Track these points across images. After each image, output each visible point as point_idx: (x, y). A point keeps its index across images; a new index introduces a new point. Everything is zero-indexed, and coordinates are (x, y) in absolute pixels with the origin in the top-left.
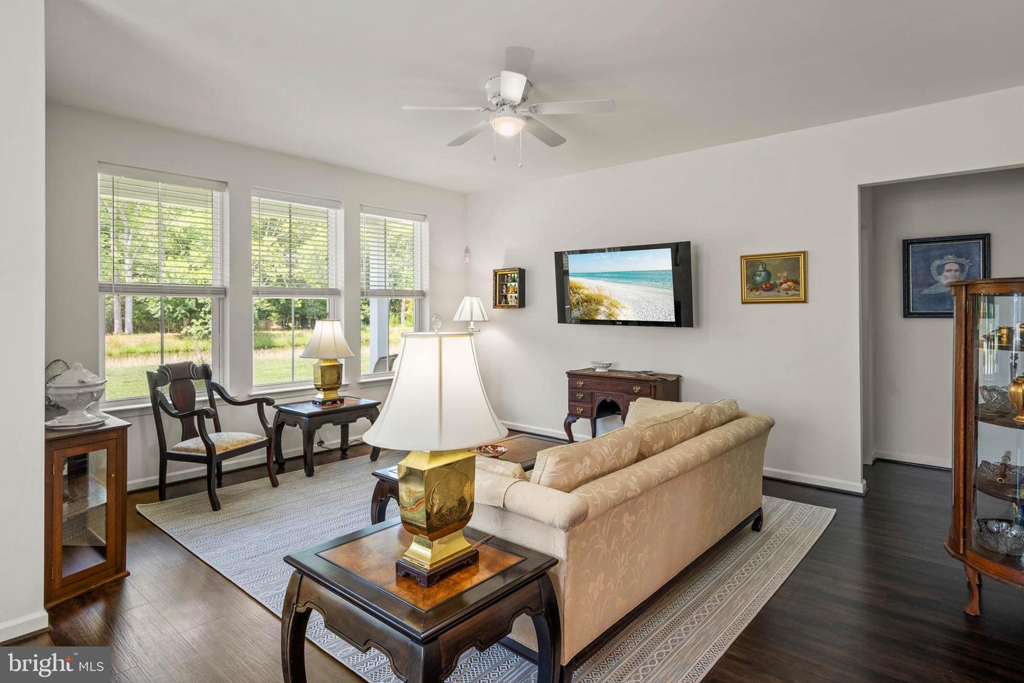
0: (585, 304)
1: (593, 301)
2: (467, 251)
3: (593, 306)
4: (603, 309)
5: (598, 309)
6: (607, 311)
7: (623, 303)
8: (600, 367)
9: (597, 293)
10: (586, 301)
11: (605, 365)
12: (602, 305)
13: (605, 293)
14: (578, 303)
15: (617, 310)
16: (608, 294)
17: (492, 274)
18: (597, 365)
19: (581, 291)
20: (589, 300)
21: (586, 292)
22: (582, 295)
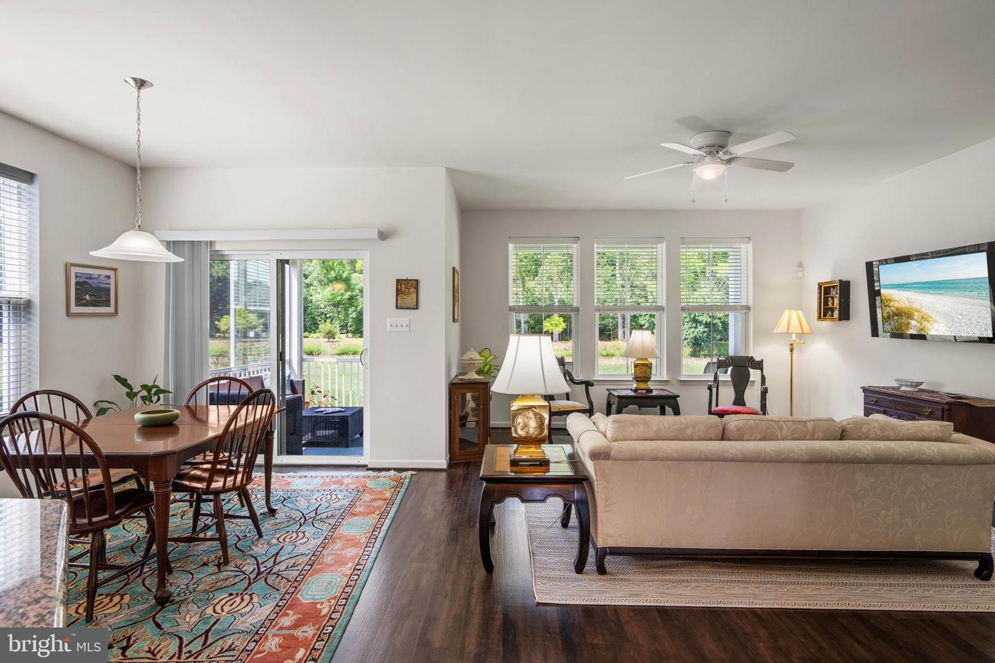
0: (896, 317)
1: (903, 314)
2: (800, 265)
3: (904, 320)
4: (913, 323)
5: (909, 324)
6: (918, 325)
7: (934, 316)
8: (907, 385)
9: (907, 305)
10: (897, 315)
11: (915, 384)
12: (913, 319)
13: (916, 306)
14: (889, 317)
15: (929, 324)
16: (918, 307)
17: (816, 287)
18: (904, 383)
19: (892, 304)
20: (899, 313)
21: (897, 305)
22: (892, 308)
